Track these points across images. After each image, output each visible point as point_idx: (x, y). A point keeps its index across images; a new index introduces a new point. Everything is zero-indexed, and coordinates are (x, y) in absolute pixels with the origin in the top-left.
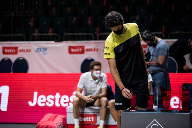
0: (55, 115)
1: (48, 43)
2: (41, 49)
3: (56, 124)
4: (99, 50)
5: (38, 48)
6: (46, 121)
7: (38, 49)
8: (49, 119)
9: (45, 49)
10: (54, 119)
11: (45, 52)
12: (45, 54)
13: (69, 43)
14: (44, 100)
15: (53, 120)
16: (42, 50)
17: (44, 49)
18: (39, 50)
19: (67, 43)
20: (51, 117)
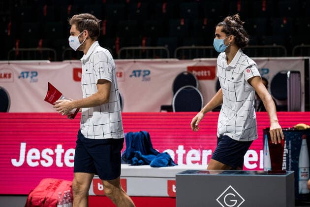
0: (57, 180)
1: (39, 64)
2: (27, 73)
3: (61, 195)
4: (123, 74)
5: (23, 70)
6: (42, 191)
7: (23, 73)
8: (48, 188)
9: (35, 73)
10: (56, 187)
11: (34, 78)
12: (36, 81)
13: (74, 63)
14: (37, 157)
15: (55, 189)
16: (30, 75)
17: (32, 73)
18: (25, 75)
19: (71, 63)
20: (51, 184)
